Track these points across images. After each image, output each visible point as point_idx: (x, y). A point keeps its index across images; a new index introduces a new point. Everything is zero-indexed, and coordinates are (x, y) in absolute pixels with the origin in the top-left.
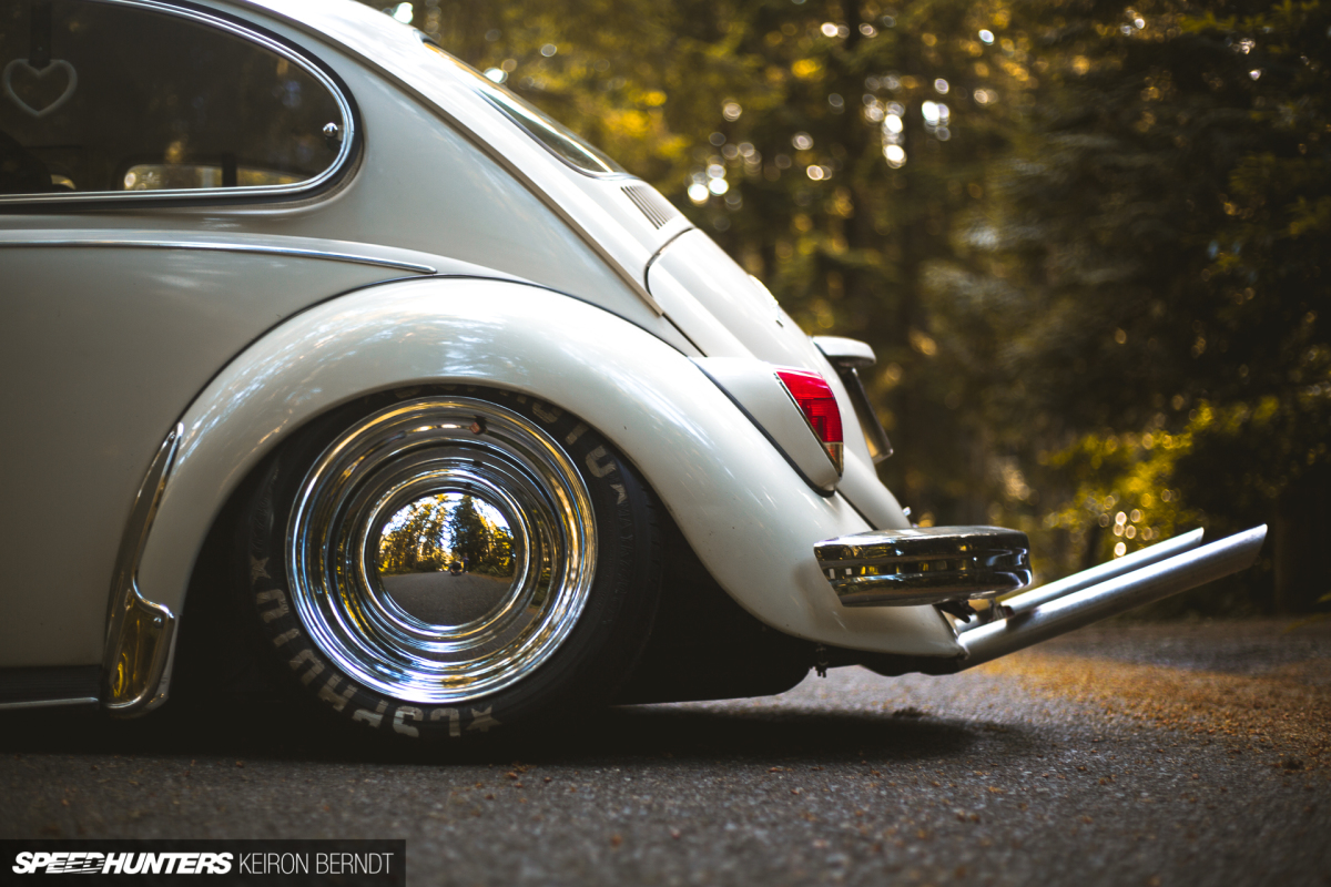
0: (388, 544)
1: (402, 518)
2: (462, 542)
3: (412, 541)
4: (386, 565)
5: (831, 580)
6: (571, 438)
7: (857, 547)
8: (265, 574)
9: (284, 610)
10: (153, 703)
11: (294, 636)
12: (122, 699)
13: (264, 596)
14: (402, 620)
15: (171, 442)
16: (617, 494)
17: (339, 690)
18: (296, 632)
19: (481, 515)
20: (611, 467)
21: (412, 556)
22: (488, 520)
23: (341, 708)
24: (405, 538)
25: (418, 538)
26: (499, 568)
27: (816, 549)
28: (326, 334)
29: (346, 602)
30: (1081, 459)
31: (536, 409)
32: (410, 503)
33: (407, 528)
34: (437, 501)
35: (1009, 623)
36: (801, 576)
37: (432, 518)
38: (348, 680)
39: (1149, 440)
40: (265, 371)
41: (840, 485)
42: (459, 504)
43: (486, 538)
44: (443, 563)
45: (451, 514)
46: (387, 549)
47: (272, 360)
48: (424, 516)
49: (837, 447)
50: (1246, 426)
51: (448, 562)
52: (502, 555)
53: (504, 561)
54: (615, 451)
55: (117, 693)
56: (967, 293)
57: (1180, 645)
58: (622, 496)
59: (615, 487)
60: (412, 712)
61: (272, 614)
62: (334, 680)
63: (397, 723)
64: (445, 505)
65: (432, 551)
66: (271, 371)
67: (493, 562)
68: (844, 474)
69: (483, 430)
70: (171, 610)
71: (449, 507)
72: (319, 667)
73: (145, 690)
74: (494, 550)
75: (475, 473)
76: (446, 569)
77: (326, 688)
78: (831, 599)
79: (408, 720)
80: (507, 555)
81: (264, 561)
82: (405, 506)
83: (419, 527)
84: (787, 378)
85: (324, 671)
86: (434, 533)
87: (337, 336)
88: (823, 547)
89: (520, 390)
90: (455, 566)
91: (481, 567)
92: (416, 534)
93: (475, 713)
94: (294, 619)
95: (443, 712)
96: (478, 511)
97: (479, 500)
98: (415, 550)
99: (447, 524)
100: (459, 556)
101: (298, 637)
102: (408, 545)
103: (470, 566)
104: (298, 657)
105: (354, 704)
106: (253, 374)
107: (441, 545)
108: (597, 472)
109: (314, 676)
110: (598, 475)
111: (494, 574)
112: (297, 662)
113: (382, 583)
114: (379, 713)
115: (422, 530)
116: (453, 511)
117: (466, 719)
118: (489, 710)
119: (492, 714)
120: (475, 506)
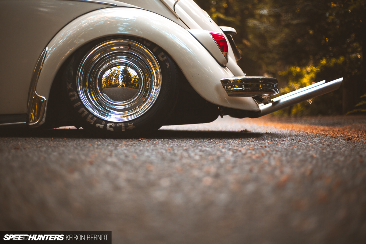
0: (104, 80)
1: (108, 73)
2: (125, 79)
3: (111, 79)
4: (104, 86)
5: (225, 89)
6: (154, 50)
7: (232, 80)
8: (71, 87)
9: (77, 97)
10: (41, 123)
11: (79, 104)
12: (32, 122)
13: (71, 93)
14: (108, 100)
15: (44, 52)
16: (167, 65)
17: (92, 119)
18: (80, 103)
19: (130, 72)
20: (165, 58)
21: (111, 84)
22: (132, 73)
23: (92, 123)
24: (109, 78)
25: (112, 78)
26: (135, 86)
27: (221, 81)
28: (85, 23)
29: (93, 95)
30: (290, 73)
31: (145, 42)
32: (110, 68)
33: (109, 75)
34: (117, 68)
35: (272, 104)
36: (217, 88)
37: (116, 73)
38: (94, 116)
39: (309, 69)
40: (68, 34)
41: (227, 64)
42: (123, 69)
43: (131, 78)
44: (119, 85)
45: (121, 72)
46: (104, 81)
47: (70, 31)
48: (114, 72)
49: (227, 54)
50: (336, 64)
51: (121, 85)
52: (135, 83)
53: (136, 84)
54: (166, 54)
55: (31, 121)
56: (259, 27)
57: (317, 121)
58: (168, 66)
59: (166, 63)
60: (112, 124)
61: (73, 98)
62: (90, 116)
63: (108, 127)
64: (120, 69)
65: (116, 82)
66: (70, 34)
67: (133, 84)
68: (228, 61)
69: (130, 49)
70: (45, 98)
71: (121, 70)
72: (86, 113)
73: (39, 119)
74: (133, 81)
75: (128, 60)
76: (120, 86)
77: (88, 118)
78: (225, 94)
79: (111, 126)
80: (137, 83)
81: (71, 84)
82: (108, 69)
83: (112, 75)
84: (213, 35)
85: (88, 113)
86: (117, 77)
87: (88, 24)
88: (223, 80)
89: (140, 37)
90: (122, 86)
91: (130, 86)
92: (112, 77)
93: (129, 124)
94: (79, 99)
95: (120, 124)
96: (129, 71)
97: (129, 68)
98: (112, 81)
99: (120, 74)
100: (123, 83)
101: (80, 104)
102: (110, 80)
103: (127, 85)
104: (80, 110)
105: (96, 122)
106: (64, 35)
107: (119, 80)
108: (161, 59)
109: (85, 115)
110: (162, 60)
111: (133, 88)
112: (80, 111)
113: (103, 90)
114: (103, 125)
115: (113, 76)
116: (122, 71)
117: (126, 126)
118: (133, 124)
119: (133, 125)
120: (128, 69)
